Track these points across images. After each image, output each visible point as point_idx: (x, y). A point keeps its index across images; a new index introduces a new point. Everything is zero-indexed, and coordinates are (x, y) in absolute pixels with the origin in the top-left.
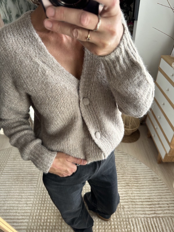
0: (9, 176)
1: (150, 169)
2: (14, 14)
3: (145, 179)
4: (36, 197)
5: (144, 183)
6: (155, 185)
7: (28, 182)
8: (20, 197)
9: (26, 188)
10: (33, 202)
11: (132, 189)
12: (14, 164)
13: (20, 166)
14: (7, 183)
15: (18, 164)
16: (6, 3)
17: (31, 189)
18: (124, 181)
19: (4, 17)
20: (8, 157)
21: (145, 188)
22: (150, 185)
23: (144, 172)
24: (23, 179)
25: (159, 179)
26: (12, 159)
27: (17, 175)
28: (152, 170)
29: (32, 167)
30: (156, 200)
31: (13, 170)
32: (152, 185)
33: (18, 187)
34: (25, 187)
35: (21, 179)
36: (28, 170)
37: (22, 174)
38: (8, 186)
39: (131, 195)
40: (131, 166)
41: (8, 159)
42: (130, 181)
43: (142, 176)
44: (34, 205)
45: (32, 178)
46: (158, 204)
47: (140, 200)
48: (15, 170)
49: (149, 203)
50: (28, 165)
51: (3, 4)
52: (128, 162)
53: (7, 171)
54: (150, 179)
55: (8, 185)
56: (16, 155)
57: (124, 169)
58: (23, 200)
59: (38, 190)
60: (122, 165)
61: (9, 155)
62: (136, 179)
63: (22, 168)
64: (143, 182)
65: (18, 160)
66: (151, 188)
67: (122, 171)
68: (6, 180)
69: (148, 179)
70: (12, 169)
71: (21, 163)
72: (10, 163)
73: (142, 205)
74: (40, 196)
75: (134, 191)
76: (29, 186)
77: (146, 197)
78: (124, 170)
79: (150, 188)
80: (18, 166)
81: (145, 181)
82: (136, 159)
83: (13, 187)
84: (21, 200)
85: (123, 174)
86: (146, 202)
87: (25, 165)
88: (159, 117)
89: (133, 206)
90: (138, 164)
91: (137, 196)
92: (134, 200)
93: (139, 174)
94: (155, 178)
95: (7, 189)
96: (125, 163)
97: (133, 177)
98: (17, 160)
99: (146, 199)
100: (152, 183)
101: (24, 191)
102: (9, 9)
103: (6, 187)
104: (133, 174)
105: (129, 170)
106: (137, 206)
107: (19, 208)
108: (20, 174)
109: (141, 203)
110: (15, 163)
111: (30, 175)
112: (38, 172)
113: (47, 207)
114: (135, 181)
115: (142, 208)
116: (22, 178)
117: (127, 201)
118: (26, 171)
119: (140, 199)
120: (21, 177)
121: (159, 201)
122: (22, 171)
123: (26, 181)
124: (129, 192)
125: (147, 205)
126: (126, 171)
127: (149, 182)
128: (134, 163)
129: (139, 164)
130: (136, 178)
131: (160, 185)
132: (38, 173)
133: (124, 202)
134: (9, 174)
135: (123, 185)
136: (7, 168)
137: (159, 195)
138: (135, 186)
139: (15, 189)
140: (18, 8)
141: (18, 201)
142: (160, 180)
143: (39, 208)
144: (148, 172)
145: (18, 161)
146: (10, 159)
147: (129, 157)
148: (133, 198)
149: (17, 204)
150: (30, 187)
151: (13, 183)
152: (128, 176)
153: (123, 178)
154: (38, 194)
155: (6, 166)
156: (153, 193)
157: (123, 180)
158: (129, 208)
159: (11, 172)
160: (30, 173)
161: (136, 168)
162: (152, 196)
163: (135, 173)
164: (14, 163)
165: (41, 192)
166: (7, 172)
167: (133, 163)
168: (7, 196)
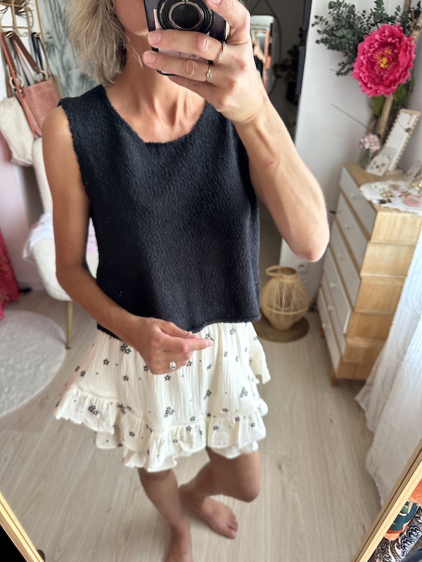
16: (63, 52)
51: (56, 52)
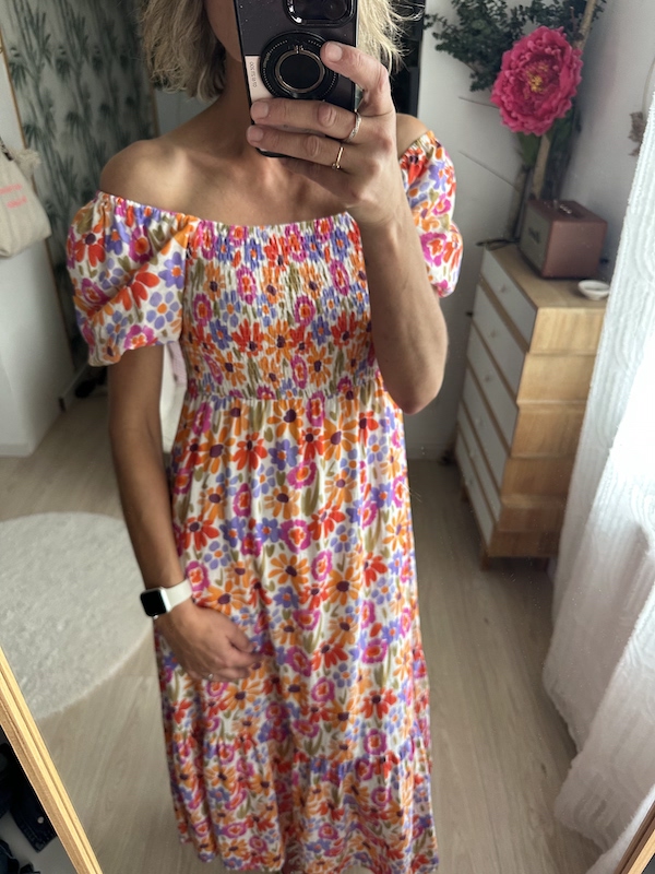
2: (60, 111)
16: (39, 78)
19: (30, 119)
102: (48, 94)
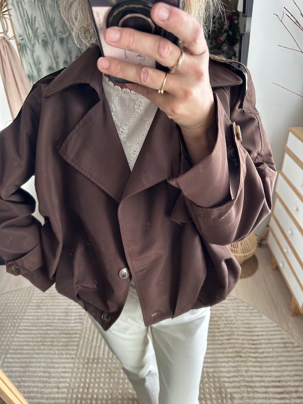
0: (29, 336)
1: (278, 327)
3: (269, 345)
4: (74, 374)
5: (269, 352)
6: (289, 356)
7: (61, 348)
8: (47, 375)
9: (58, 358)
10: (70, 384)
11: (246, 363)
12: (38, 316)
13: (48, 319)
14: (25, 350)
15: (44, 316)
16: (34, 50)
17: (66, 360)
18: (231, 348)
19: (30, 72)
20: (28, 303)
21: (270, 362)
22: (280, 356)
23: (267, 331)
24: (52, 341)
25: (296, 345)
26: (34, 306)
27: (43, 335)
28: (282, 327)
29: (68, 321)
30: (291, 384)
31: (36, 326)
32: (282, 356)
33: (44, 356)
34: (56, 356)
35: (49, 341)
36: (62, 327)
37: (51, 334)
38: (27, 354)
39: (244, 374)
40: (243, 320)
41: (27, 306)
42: (243, 348)
43: (263, 339)
44: (71, 391)
45: (68, 340)
46: (296, 392)
47: (262, 384)
48: (40, 326)
49: (280, 390)
50: (62, 318)
52: (238, 313)
53: (25, 328)
54: (278, 345)
55: (26, 352)
56: (41, 299)
57: (232, 326)
58: (52, 380)
59: (79, 363)
60: (228, 319)
61: (30, 300)
62: (253, 344)
63: (51, 323)
64: (266, 350)
65: (45, 307)
66: (282, 361)
67: (229, 329)
68: (22, 343)
69: (275, 345)
70: (35, 324)
71: (50, 314)
72: (30, 314)
73: (266, 393)
74: (81, 373)
75: (251, 366)
76: (62, 354)
77: (273, 379)
78: (231, 328)
79: (279, 362)
80: (44, 319)
81: (269, 348)
82: (252, 308)
83: (36, 356)
84: (48, 380)
85: (229, 335)
86: (274, 387)
87: (57, 318)
88: (290, 232)
89: (250, 395)
90: (255, 316)
91: (256, 376)
92: (251, 384)
93: (258, 336)
94: (288, 343)
95: (24, 360)
96: (233, 315)
97: (248, 340)
98: (42, 307)
99: (273, 381)
100: (282, 352)
101: (54, 363)
103: (22, 356)
104: (248, 336)
105: (241, 327)
106: (256, 395)
107: (45, 396)
108: (48, 334)
109: (264, 390)
110: (40, 314)
111: (65, 336)
112: (78, 330)
113: (95, 393)
114: (251, 348)
115: (266, 398)
116: (52, 339)
117: (238, 384)
118: (58, 328)
119: (262, 381)
120: (49, 338)
121: (298, 386)
122: (52, 328)
123: (57, 346)
124: (242, 368)
125: (276, 393)
126: (236, 329)
127: (278, 350)
128: (249, 315)
129: (257, 316)
130: (254, 342)
131: (297, 356)
132: (79, 332)
133: (233, 387)
134: (29, 332)
135: (230, 355)
136: (25, 323)
137: (296, 375)
138: (253, 357)
139: (38, 360)
140: (51, 57)
141: (43, 382)
142: (298, 347)
143: (80, 396)
144: (275, 331)
145: (44, 309)
146: (31, 306)
147: (241, 304)
148: (250, 379)
149: (42, 388)
150: (64, 356)
151: (35, 350)
152: (239, 339)
153: (230, 341)
154: (78, 369)
155: (24, 319)
156: (286, 370)
157: (230, 346)
158: (242, 398)
159: (32, 330)
160: (66, 332)
161: (252, 324)
162: (283, 376)
163: (252, 334)
164: (37, 314)
165: (84, 367)
166: (25, 330)
167: (247, 315)
168: (25, 372)
